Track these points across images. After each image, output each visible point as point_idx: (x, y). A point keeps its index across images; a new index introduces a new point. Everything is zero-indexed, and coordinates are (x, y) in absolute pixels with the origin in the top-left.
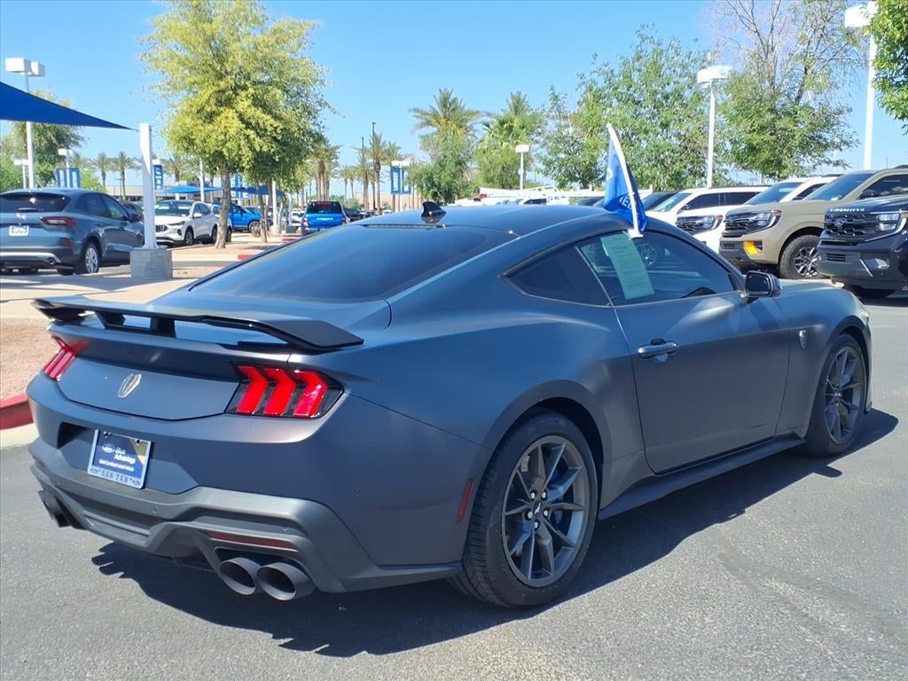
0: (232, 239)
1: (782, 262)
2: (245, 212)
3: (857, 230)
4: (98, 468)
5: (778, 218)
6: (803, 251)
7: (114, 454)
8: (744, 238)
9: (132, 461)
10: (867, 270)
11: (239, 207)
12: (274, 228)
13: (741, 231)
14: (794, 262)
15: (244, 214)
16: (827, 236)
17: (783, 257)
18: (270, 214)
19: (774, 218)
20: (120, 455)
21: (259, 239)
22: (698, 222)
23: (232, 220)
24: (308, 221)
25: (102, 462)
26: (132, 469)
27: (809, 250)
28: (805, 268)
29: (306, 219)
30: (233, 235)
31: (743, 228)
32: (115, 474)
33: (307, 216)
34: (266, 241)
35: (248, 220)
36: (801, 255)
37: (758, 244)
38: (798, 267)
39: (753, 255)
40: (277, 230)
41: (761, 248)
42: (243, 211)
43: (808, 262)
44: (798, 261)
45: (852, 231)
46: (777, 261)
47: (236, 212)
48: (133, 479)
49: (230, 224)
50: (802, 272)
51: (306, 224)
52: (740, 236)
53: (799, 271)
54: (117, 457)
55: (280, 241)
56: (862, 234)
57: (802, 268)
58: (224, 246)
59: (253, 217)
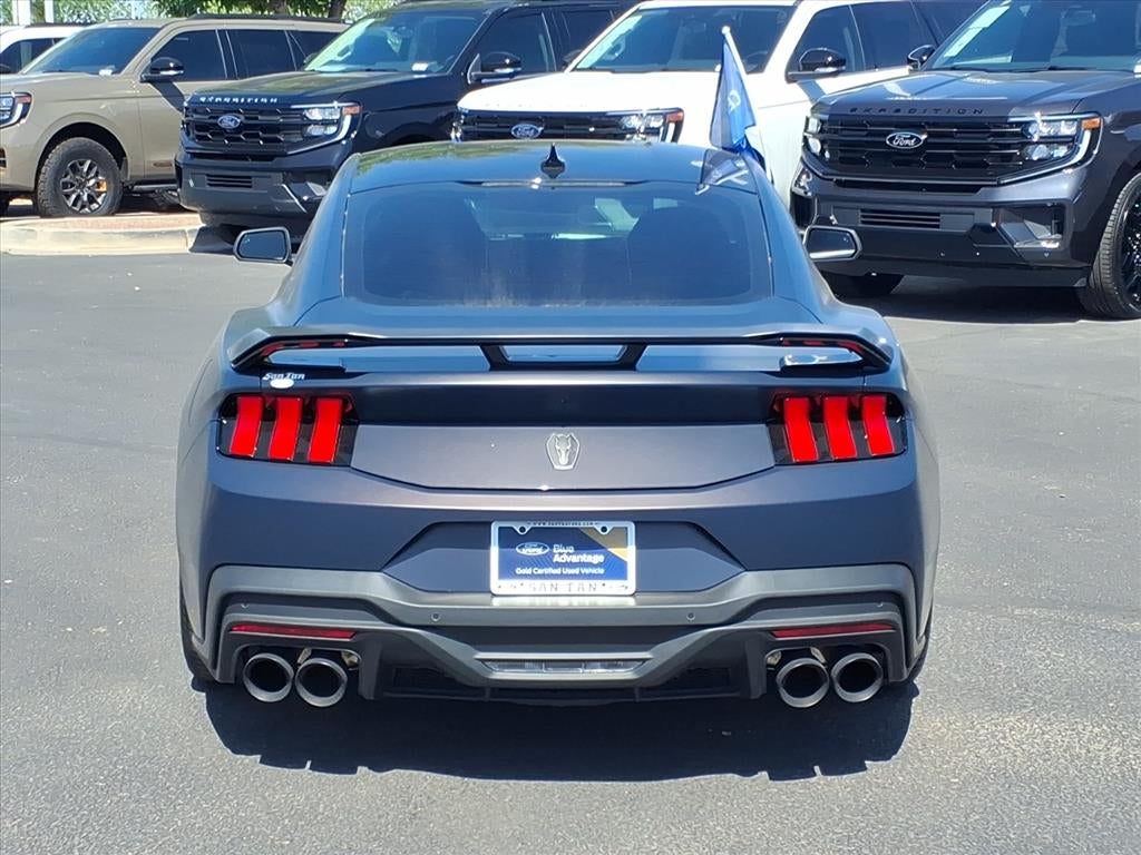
1: (41, 187)
3: (266, 136)
4: (517, 582)
5: (27, 106)
6: (71, 164)
7: (551, 555)
10: (296, 201)
14: (60, 189)
17: (41, 177)
19: (20, 107)
20: (567, 555)
25: (524, 571)
27: (82, 164)
28: (78, 197)
36: (71, 174)
38: (68, 196)
43: (82, 185)
44: (65, 185)
45: (257, 136)
46: (33, 186)
50: (75, 204)
53: (70, 203)
54: (557, 559)
57: (74, 196)
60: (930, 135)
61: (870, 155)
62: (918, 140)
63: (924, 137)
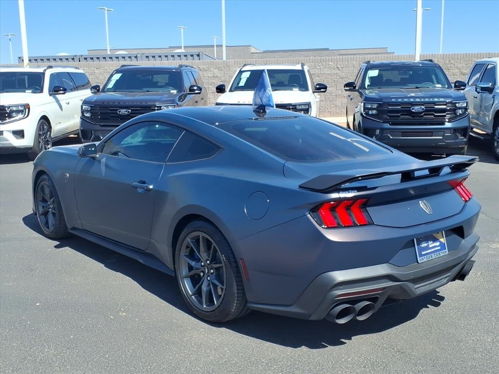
4: (423, 257)
7: (428, 245)
9: (438, 244)
20: (431, 244)
25: (423, 253)
26: (439, 248)
32: (433, 254)
48: (442, 252)
54: (430, 246)
60: (132, 110)
61: (111, 117)
62: (129, 112)
63: (130, 111)
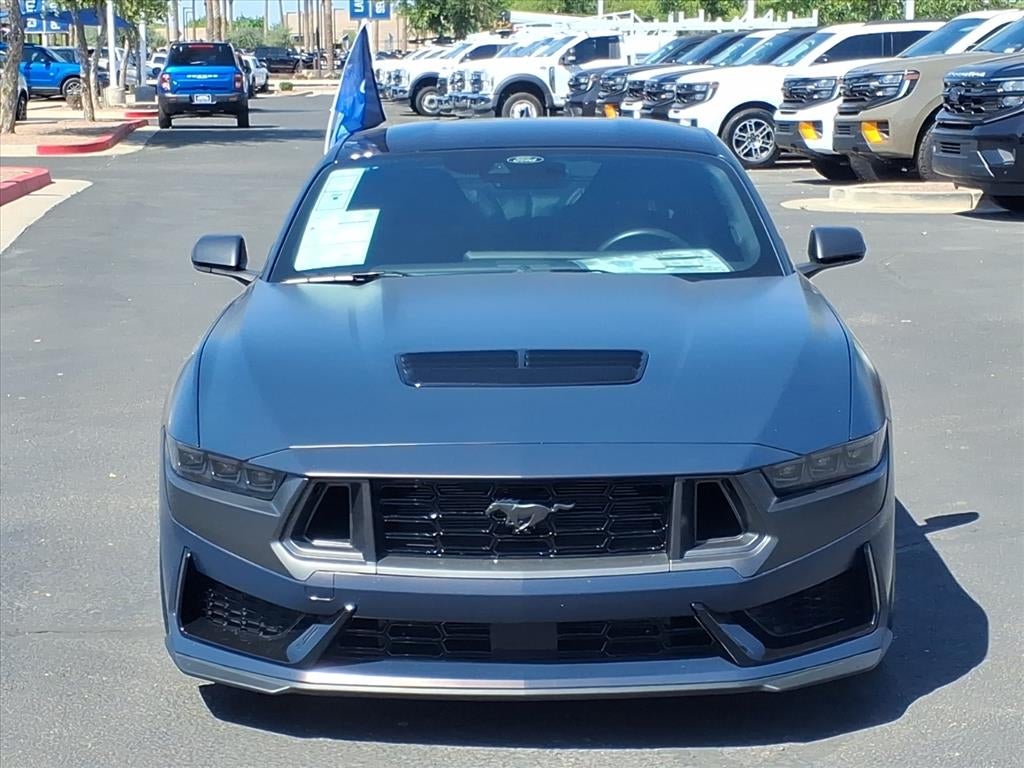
0: (29, 114)
2: (54, 60)
3: (977, 106)
5: (913, 82)
8: (862, 115)
10: (986, 166)
11: (43, 51)
12: (112, 92)
13: (861, 103)
15: (52, 64)
16: (947, 115)
17: (922, 145)
18: (102, 63)
19: (907, 84)
21: (79, 114)
22: (810, 87)
23: (27, 75)
24: (171, 80)
29: (166, 77)
30: (30, 105)
31: (863, 100)
33: (169, 70)
34: (93, 119)
35: (61, 75)
37: (882, 125)
39: (876, 145)
40: (117, 95)
41: (887, 133)
42: (50, 59)
45: (970, 107)
46: (912, 154)
47: (37, 60)
49: (23, 85)
51: (166, 86)
52: (856, 113)
55: (122, 117)
56: (982, 111)
58: (12, 130)
59: (70, 69)
